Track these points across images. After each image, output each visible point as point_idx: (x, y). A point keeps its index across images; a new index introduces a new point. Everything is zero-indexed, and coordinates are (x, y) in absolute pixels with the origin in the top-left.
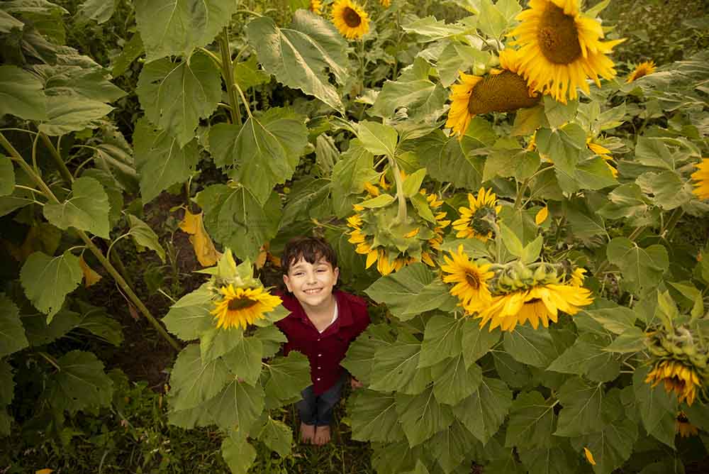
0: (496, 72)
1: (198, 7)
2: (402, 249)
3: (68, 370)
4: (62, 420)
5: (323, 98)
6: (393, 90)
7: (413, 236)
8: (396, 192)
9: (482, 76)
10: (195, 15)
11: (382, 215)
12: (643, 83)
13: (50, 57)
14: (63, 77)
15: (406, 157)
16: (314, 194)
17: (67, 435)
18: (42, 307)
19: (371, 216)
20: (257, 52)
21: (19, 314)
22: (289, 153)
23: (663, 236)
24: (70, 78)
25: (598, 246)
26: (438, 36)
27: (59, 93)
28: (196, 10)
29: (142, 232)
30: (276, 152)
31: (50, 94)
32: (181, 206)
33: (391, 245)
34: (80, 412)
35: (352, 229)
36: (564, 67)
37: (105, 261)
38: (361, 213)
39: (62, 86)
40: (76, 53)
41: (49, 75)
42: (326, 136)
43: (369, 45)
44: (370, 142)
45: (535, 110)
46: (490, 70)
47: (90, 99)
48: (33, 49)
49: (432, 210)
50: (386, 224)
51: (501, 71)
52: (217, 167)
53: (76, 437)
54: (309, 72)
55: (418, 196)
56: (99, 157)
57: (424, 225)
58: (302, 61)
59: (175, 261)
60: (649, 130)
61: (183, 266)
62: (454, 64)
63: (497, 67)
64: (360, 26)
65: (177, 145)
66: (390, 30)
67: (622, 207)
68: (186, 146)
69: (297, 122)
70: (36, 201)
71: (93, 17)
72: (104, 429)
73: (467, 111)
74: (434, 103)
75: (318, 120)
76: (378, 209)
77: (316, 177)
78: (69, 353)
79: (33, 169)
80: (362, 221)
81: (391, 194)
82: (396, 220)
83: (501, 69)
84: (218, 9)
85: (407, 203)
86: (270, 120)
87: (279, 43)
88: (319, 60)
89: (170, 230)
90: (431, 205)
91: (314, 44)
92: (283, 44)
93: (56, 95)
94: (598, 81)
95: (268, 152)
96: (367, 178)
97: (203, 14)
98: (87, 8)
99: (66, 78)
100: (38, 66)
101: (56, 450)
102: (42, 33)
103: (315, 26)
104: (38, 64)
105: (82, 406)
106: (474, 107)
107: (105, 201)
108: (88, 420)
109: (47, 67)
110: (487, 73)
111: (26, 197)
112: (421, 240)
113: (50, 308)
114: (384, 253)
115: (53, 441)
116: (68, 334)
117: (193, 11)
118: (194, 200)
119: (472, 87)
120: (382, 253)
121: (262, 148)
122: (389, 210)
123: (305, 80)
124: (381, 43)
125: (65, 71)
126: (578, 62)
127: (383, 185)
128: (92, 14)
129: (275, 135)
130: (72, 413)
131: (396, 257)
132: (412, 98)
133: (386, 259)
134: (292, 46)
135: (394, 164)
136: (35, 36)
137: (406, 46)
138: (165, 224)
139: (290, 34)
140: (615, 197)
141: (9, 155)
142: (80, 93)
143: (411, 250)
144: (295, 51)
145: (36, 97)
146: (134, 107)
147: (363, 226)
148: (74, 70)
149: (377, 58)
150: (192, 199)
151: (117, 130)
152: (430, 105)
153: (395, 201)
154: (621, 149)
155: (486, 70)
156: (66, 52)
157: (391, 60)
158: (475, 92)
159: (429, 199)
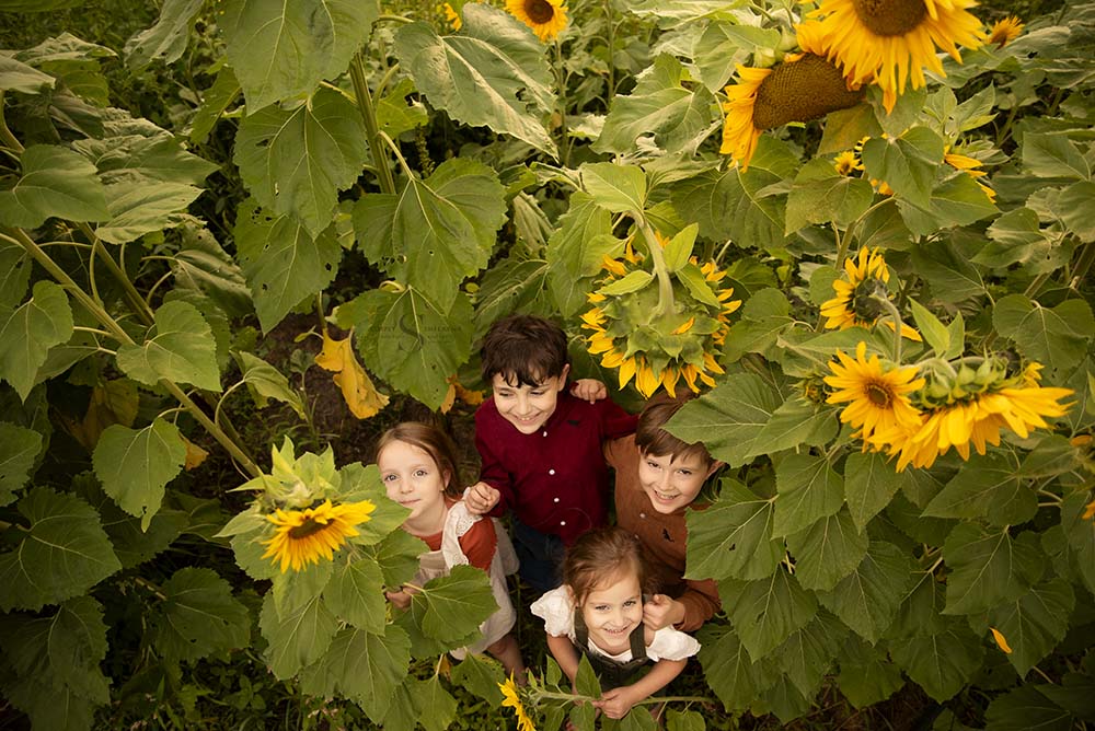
0: (793, 58)
1: (318, 17)
2: (674, 352)
3: (179, 599)
4: (179, 676)
5: (524, 135)
6: (627, 108)
7: (687, 329)
8: (653, 266)
9: (771, 67)
10: (315, 31)
11: (636, 305)
12: (1016, 51)
13: (93, 127)
14: (119, 154)
15: (662, 211)
16: (521, 285)
17: (189, 696)
18: (131, 508)
19: (619, 308)
20: (414, 76)
21: (101, 522)
22: (477, 226)
23: (1072, 286)
24: (129, 155)
25: (973, 314)
26: (690, 16)
27: (117, 179)
28: (316, 24)
29: (263, 375)
30: (458, 230)
31: (105, 182)
32: (311, 332)
33: (655, 348)
34: (203, 661)
35: (591, 332)
36: (900, 39)
37: (214, 427)
38: (601, 305)
39: (121, 168)
40: (128, 117)
41: (98, 153)
42: (525, 195)
43: (567, 49)
44: (602, 193)
45: (857, 112)
46: (784, 56)
47: (164, 181)
48: (66, 117)
49: (712, 288)
50: (643, 318)
51: (799, 57)
52: (371, 263)
53: (201, 699)
54: (497, 98)
55: (688, 267)
56: (180, 271)
57: (701, 312)
58: (483, 84)
59: (311, 417)
60: (1019, 126)
61: (324, 423)
62: (723, 55)
63: (793, 50)
64: (553, 20)
65: (304, 235)
66: (597, 22)
67: (1011, 247)
68: (320, 236)
69: (485, 178)
70: (100, 349)
71: (157, 55)
72: (244, 681)
73: (752, 125)
74: (695, 121)
75: (513, 171)
76: (628, 295)
77: (521, 260)
78: (176, 573)
79: (93, 299)
80: (604, 318)
81: (644, 270)
82: (659, 309)
83: (798, 53)
84: (350, 17)
85: (672, 280)
86: (442, 180)
87: (445, 60)
88: (509, 78)
89: (298, 370)
90: (709, 279)
91: (498, 54)
92: (452, 60)
93: (113, 183)
94: (957, 54)
95: (446, 229)
96: (603, 250)
97: (327, 28)
98: (145, 43)
99: (125, 154)
100: (80, 142)
101: (176, 720)
102: (76, 91)
103: (494, 27)
104: (79, 139)
105: (206, 652)
106: (762, 117)
107: (207, 335)
108: (216, 671)
109: (91, 142)
110: (778, 63)
111: (85, 344)
112: (699, 335)
113: (144, 508)
114: (646, 362)
115: (169, 707)
116: (173, 545)
117: (312, 26)
118: (331, 319)
119: (756, 86)
120: (643, 363)
121: (437, 224)
122: (644, 295)
123: (491, 111)
124: (585, 42)
125: (121, 145)
126: (921, 29)
127: (630, 257)
128: (153, 52)
129: (453, 201)
130: (192, 663)
131: (665, 365)
132: (660, 117)
133: (649, 369)
134: (465, 62)
135: (645, 224)
136: (66, 97)
137: (624, 43)
138: (289, 362)
139: (459, 44)
140: (996, 233)
141: (58, 282)
142: (148, 175)
143: (687, 352)
144: (472, 69)
145: (90, 186)
146: (217, 190)
147: (608, 323)
148: (133, 141)
149: (584, 67)
150: (327, 319)
151: (205, 227)
152: (689, 124)
153: (653, 281)
154: (996, 159)
155: (776, 58)
156: (113, 117)
157: (601, 67)
158: (761, 94)
159: (704, 270)
